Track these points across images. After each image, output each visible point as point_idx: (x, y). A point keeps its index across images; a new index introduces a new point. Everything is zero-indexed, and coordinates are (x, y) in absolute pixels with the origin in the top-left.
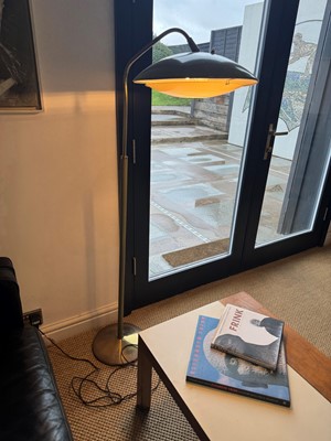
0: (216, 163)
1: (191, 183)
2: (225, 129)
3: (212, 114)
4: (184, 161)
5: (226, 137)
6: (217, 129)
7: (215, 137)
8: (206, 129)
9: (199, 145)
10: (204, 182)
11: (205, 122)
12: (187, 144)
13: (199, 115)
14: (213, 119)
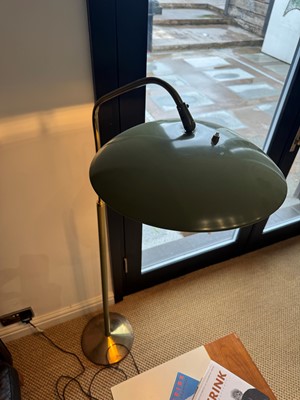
0: (244, 82)
1: (211, 110)
2: (260, 33)
3: (248, 13)
4: (208, 77)
5: (261, 43)
6: (251, 31)
7: (248, 43)
8: (238, 31)
9: (228, 53)
10: (226, 108)
11: (239, 21)
12: (215, 52)
13: (234, 12)
14: (249, 19)
